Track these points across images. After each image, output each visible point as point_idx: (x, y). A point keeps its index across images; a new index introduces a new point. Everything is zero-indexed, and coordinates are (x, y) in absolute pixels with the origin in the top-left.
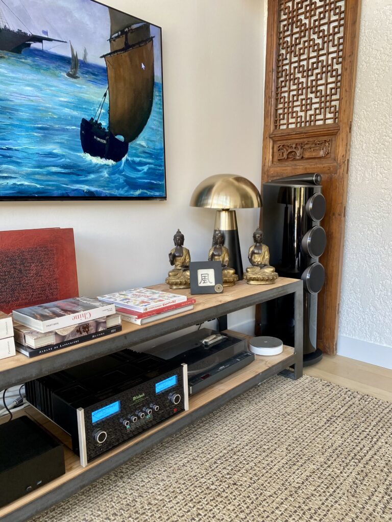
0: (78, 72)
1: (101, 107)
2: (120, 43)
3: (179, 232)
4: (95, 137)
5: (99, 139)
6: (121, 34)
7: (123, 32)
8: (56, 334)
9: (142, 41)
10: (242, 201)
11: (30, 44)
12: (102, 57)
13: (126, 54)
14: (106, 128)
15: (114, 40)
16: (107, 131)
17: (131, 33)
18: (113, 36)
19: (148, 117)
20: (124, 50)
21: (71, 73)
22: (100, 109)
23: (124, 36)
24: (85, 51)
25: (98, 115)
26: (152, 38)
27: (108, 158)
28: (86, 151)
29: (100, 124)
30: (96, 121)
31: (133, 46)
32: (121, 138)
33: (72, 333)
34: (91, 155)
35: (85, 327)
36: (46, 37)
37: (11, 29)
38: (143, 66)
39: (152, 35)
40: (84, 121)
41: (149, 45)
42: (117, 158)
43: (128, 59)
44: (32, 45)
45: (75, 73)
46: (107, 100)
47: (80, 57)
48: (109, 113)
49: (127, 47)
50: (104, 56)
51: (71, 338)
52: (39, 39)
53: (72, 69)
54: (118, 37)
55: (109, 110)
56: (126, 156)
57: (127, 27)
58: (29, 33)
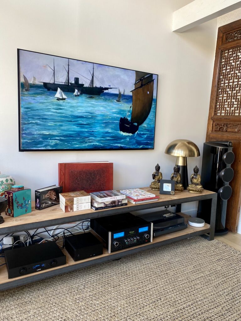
0: (121, 99)
1: (129, 112)
2: (139, 85)
3: (158, 165)
5: (126, 125)
6: (140, 81)
7: (141, 80)
8: (104, 203)
9: (149, 82)
10: (189, 152)
12: (131, 92)
13: (142, 88)
14: (130, 120)
15: (137, 84)
16: (130, 122)
17: (144, 79)
18: (136, 82)
19: (149, 114)
20: (141, 87)
21: (118, 100)
23: (141, 81)
24: (124, 90)
25: (127, 115)
26: (154, 80)
27: (129, 133)
28: (121, 130)
29: (128, 119)
30: (126, 118)
31: (144, 85)
32: (136, 124)
33: (110, 204)
34: (123, 132)
35: (114, 202)
36: (110, 87)
37: (98, 87)
38: (148, 93)
39: (153, 79)
40: (121, 118)
41: (152, 83)
42: (133, 133)
43: (142, 91)
44: (104, 92)
45: (120, 100)
46: (131, 109)
47: (122, 93)
48: (132, 114)
49: (142, 85)
50: (132, 91)
51: (109, 206)
52: (107, 89)
53: (118, 98)
54: (138, 82)
56: (137, 131)
57: (143, 77)
58: (104, 87)
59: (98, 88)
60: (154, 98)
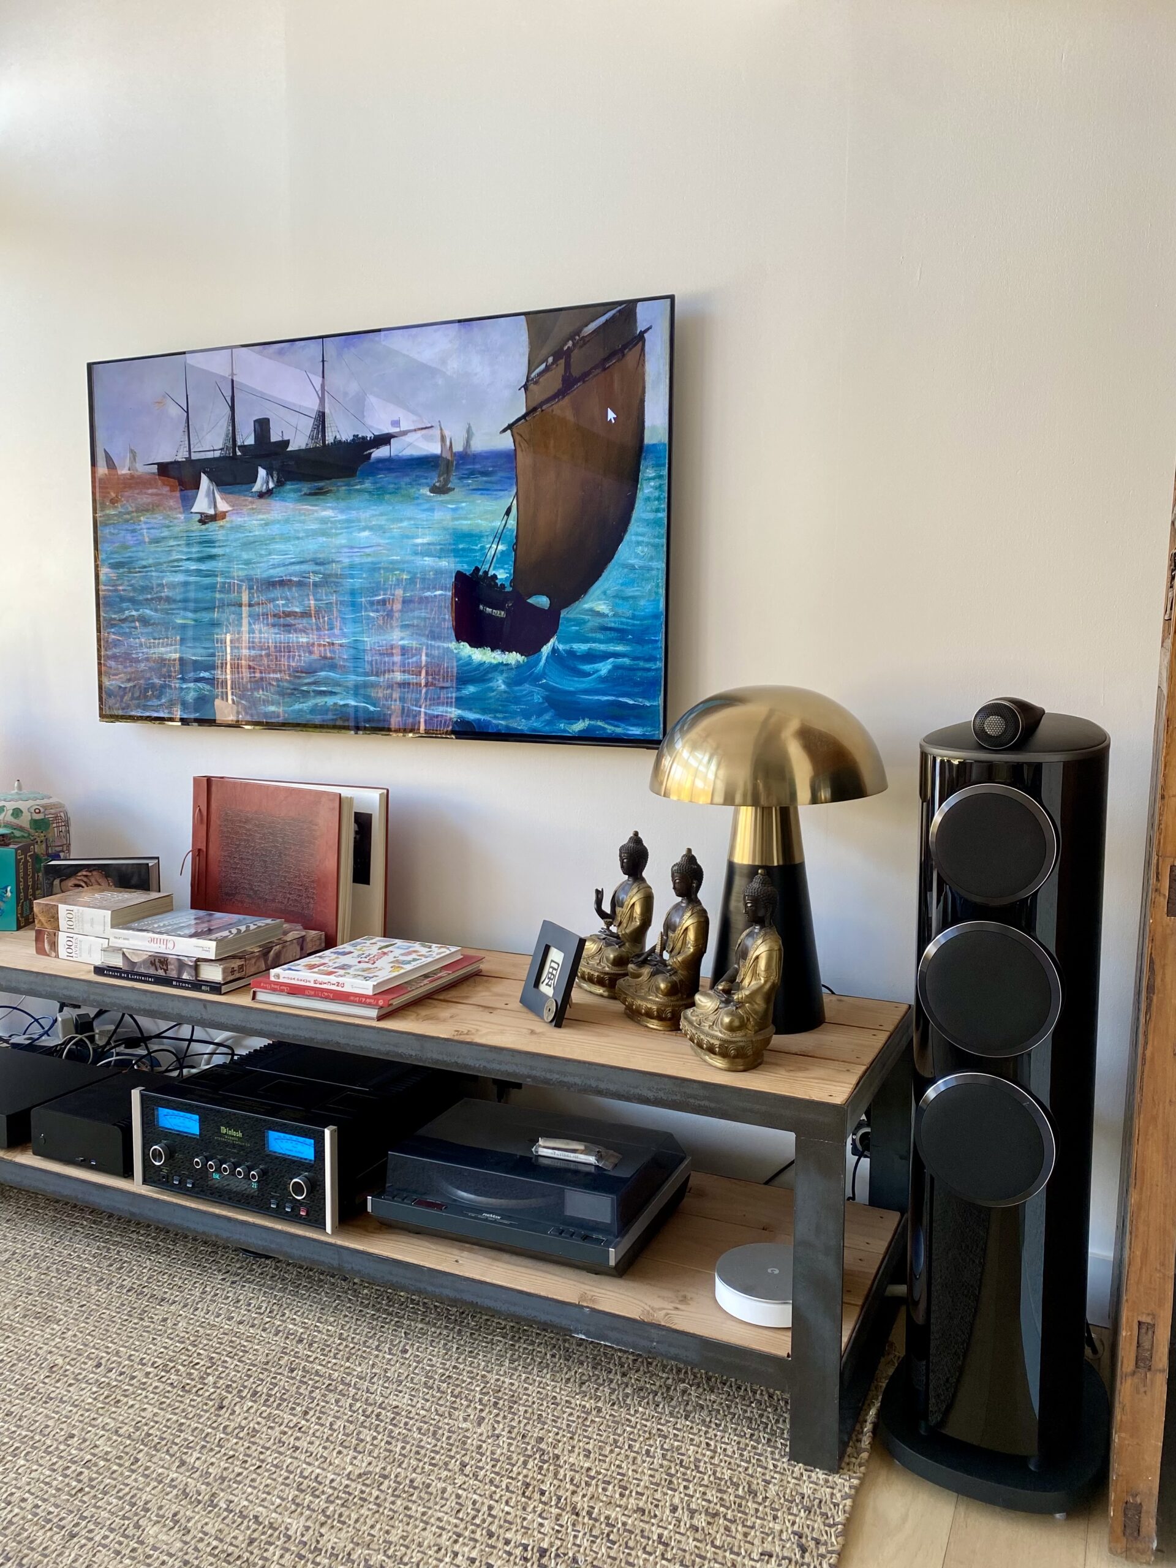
0: (451, 479)
1: (497, 540)
2: (551, 383)
3: (636, 839)
4: (481, 607)
5: (489, 610)
6: (555, 361)
7: (558, 355)
8: (123, 954)
9: (612, 354)
11: (371, 453)
12: (504, 430)
13: (567, 399)
14: (507, 584)
15: (536, 383)
16: (509, 589)
17: (581, 347)
18: (533, 375)
20: (561, 393)
21: (437, 484)
22: (494, 546)
23: (562, 362)
24: (469, 430)
25: (489, 557)
26: (642, 333)
27: (506, 648)
28: (459, 638)
29: (495, 577)
30: (486, 573)
31: (584, 377)
32: (542, 601)
34: (471, 646)
36: (398, 430)
37: (344, 439)
38: (611, 415)
39: (641, 326)
40: (460, 575)
41: (631, 356)
42: (530, 648)
43: (571, 411)
44: (373, 456)
45: (447, 481)
47: (458, 447)
48: (515, 551)
49: (568, 384)
50: (510, 427)
51: (143, 970)
52: (384, 440)
53: (439, 476)
54: (547, 369)
55: (516, 544)
56: (552, 641)
57: (571, 337)
58: (369, 435)
59: (346, 443)
60: (648, 440)
